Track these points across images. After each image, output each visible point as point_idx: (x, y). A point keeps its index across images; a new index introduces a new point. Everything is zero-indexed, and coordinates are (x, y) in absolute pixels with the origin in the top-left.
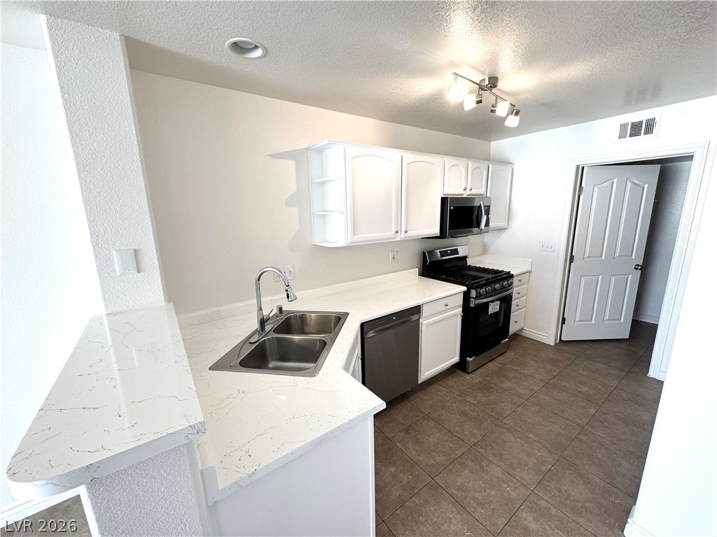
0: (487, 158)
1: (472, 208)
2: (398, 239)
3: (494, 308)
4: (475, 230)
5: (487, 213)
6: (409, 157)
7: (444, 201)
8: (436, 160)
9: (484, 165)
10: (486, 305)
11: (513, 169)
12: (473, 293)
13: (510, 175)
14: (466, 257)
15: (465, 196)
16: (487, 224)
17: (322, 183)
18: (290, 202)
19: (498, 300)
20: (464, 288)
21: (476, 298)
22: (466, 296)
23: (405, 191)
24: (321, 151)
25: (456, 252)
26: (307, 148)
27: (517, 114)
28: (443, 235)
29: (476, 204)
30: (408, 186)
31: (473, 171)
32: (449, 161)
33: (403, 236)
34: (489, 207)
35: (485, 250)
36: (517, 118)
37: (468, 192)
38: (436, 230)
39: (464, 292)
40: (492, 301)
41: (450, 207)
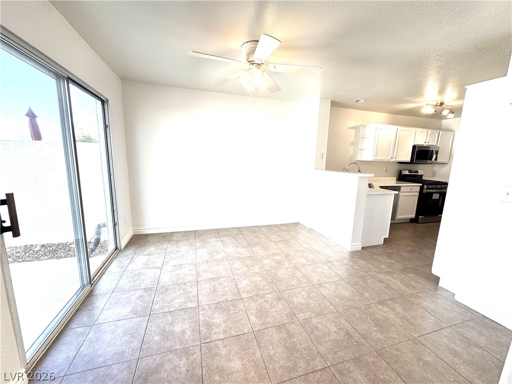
0: (440, 128)
1: (428, 151)
2: (392, 161)
3: (436, 196)
4: (429, 161)
5: (437, 153)
6: (400, 128)
7: (414, 147)
8: (413, 129)
9: (438, 131)
10: (431, 194)
11: (454, 134)
12: (425, 187)
13: (452, 137)
14: (422, 176)
15: (425, 145)
16: (436, 159)
17: (363, 138)
18: (352, 144)
19: (438, 193)
20: (421, 185)
21: (426, 189)
22: (422, 188)
23: (396, 143)
24: (365, 126)
25: (417, 172)
26: (360, 126)
27: (453, 113)
28: (412, 162)
29: (431, 149)
30: (398, 142)
31: (430, 134)
32: (418, 130)
33: (394, 159)
34: (438, 151)
35: (434, 174)
36: (453, 115)
37: (427, 144)
38: (408, 159)
39: (421, 186)
40: (435, 193)
41: (417, 150)
